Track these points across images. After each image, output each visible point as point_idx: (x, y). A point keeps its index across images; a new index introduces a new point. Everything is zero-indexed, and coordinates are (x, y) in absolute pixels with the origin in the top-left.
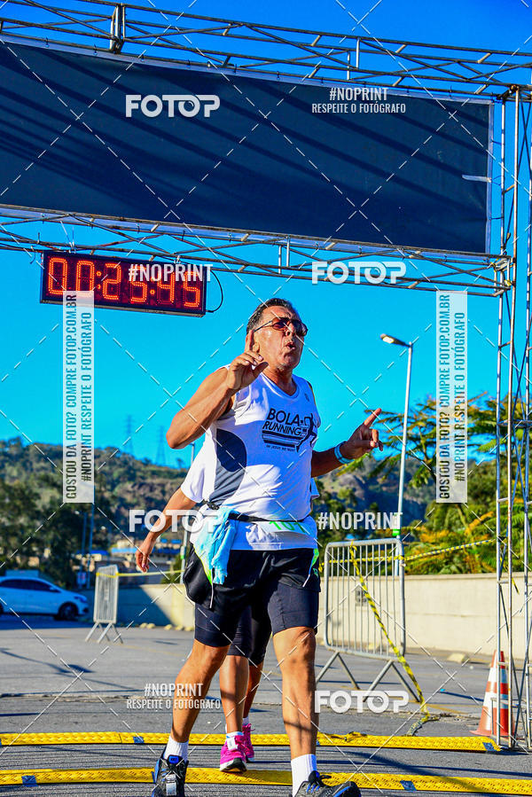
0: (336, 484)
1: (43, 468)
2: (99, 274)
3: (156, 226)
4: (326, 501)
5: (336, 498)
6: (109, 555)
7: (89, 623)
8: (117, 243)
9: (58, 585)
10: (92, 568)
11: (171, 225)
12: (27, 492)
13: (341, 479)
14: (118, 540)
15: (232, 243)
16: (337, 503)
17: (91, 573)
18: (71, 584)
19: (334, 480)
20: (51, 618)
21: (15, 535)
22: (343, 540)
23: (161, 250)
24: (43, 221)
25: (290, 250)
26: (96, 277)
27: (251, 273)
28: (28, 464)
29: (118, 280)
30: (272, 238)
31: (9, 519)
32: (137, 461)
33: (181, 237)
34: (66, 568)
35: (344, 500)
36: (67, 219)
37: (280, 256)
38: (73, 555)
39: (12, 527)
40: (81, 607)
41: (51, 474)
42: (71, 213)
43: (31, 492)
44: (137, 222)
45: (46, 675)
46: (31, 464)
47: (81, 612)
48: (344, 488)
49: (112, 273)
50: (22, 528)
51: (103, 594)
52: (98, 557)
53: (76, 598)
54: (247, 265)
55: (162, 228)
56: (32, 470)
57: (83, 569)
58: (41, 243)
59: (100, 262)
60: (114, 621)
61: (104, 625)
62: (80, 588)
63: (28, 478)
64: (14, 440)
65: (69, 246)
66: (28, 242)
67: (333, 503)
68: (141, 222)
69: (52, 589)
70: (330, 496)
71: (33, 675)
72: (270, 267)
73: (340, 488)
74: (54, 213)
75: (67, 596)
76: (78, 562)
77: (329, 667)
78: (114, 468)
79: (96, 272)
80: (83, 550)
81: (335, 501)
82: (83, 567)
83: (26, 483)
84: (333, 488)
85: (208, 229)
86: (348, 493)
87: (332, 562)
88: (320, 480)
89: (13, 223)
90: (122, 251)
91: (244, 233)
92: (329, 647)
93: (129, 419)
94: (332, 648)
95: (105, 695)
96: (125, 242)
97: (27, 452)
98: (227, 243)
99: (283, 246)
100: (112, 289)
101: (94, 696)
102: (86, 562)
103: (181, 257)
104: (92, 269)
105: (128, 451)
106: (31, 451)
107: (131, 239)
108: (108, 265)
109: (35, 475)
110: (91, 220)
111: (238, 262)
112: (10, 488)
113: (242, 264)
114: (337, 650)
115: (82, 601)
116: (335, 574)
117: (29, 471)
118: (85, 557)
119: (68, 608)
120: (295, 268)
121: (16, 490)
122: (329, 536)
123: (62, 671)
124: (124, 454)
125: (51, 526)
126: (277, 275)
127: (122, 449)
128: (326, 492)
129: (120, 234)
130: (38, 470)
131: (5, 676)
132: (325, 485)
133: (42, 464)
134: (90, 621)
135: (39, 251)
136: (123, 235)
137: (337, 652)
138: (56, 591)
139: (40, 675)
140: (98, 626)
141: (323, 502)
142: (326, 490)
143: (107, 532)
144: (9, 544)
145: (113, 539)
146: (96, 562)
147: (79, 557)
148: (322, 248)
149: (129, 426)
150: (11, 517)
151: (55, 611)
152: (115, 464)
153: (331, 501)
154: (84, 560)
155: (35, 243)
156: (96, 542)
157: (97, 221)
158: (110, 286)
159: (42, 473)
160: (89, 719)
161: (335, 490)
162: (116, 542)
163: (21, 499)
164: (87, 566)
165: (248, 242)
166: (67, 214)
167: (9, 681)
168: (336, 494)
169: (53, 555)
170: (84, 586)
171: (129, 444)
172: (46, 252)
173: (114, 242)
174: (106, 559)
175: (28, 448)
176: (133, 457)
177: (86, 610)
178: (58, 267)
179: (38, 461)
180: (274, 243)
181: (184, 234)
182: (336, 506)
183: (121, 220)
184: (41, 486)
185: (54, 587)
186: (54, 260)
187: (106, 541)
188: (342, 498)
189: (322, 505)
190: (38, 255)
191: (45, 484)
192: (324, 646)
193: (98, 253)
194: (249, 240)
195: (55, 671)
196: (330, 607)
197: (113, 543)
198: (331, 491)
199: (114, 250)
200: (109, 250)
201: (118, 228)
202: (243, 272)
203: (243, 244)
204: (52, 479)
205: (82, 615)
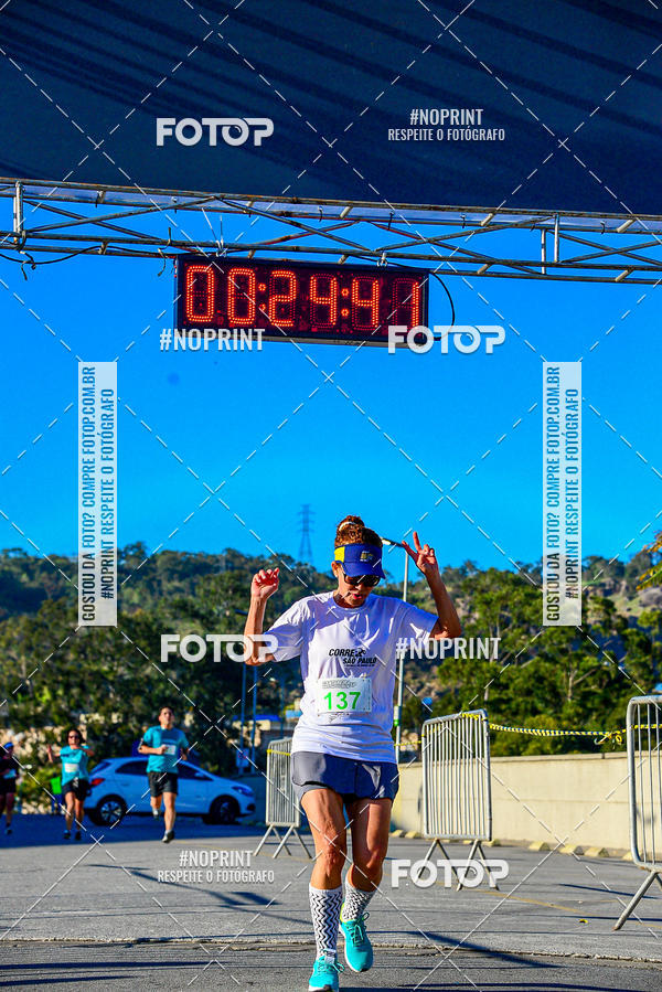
0: (634, 604)
1: (178, 590)
2: (263, 287)
3: (347, 208)
4: (619, 630)
5: (635, 626)
6: (283, 721)
7: (258, 828)
8: (288, 238)
9: (207, 769)
10: (257, 741)
11: (370, 206)
12: (154, 627)
13: (642, 595)
14: (296, 697)
15: (467, 229)
16: (638, 634)
17: (257, 749)
18: (227, 766)
19: (631, 598)
20: (201, 820)
21: (140, 692)
22: (649, 692)
23: (355, 245)
24: (176, 208)
25: (560, 236)
26: (258, 292)
27: (499, 275)
28: (155, 584)
29: (292, 296)
30: (530, 218)
31: (129, 668)
32: (319, 574)
33: (388, 223)
34: (217, 743)
35: (650, 629)
36: (212, 205)
37: (544, 246)
38: (228, 723)
39: (134, 680)
40: (244, 801)
41: (191, 598)
42: (218, 195)
43: (161, 625)
44: (319, 203)
45: (198, 909)
46: (159, 583)
47: (244, 810)
48: (648, 610)
49: (282, 287)
50: (149, 681)
51: (278, 782)
52: (266, 725)
53: (236, 788)
54: (490, 264)
55: (356, 212)
56: (161, 593)
57: (244, 745)
58: (173, 244)
59: (263, 268)
60: (297, 825)
61: (283, 831)
62: (241, 772)
63: (156, 605)
64: (133, 547)
65: (215, 246)
66: (153, 243)
67: (631, 634)
68: (325, 203)
69: (197, 774)
70: (626, 622)
71: (180, 909)
72: (528, 264)
73: (641, 609)
74: (192, 196)
75: (223, 786)
76: (235, 733)
77: (642, 896)
78: (284, 587)
79: (257, 286)
80: (243, 715)
81: (635, 630)
82: (245, 740)
83: (152, 613)
84: (629, 610)
85: (430, 209)
86: (655, 618)
87: (640, 726)
88: (609, 598)
89: (131, 214)
90: (297, 250)
91: (485, 211)
92: (640, 864)
93: (306, 510)
94: (646, 865)
95: (292, 940)
96: (302, 235)
97: (153, 566)
98: (460, 230)
99: (549, 229)
100: (282, 311)
101: (275, 941)
102: (248, 733)
103: (388, 256)
104: (252, 281)
105: (305, 559)
106: (159, 563)
107: (311, 232)
108: (277, 274)
109: (166, 600)
110: (248, 204)
111: (479, 259)
112: (130, 621)
113: (483, 262)
114: (654, 868)
115: (244, 793)
116: (645, 748)
117: (157, 594)
118: (247, 725)
119: (225, 805)
120: (570, 264)
121: (138, 624)
122: (628, 686)
123: (230, 903)
124: (300, 564)
125: (193, 678)
126: (538, 276)
127: (295, 557)
128: (619, 617)
129: (292, 223)
130: (170, 593)
131: (138, 910)
132: (617, 605)
133: (176, 583)
134: (260, 824)
135: (171, 256)
136: (298, 225)
137: (653, 873)
138: (206, 779)
139: (190, 909)
140: (272, 833)
141: (615, 633)
142: (618, 613)
143: (278, 686)
144: (131, 707)
145: (287, 696)
146: (262, 733)
147: (237, 725)
148: (612, 230)
149: (306, 521)
150: (132, 665)
151: (206, 810)
152: (286, 580)
153: (628, 631)
154: (245, 728)
155: (164, 243)
156: (260, 702)
157: (258, 205)
158: (279, 305)
159: (177, 597)
160: (270, 977)
161: (633, 613)
162: (293, 701)
163: (146, 638)
164: (250, 739)
165: (491, 226)
166: (212, 195)
167: (144, 918)
168: (635, 619)
169: (196, 723)
170: (248, 769)
171: (306, 548)
172: (180, 257)
173: (283, 237)
174: (278, 728)
175: (154, 559)
176: (314, 569)
177: (251, 807)
178: (201, 279)
179: (170, 580)
180: (533, 226)
181: (391, 219)
182: (637, 639)
183: (293, 202)
184: (175, 618)
185: (202, 772)
186: (194, 269)
187: (277, 701)
188: (645, 626)
189: (612, 637)
190: (169, 261)
191: (182, 614)
192: (632, 862)
193: (260, 255)
194: (494, 224)
195: (218, 901)
196: (638, 799)
197: (287, 704)
198: (627, 615)
199: (285, 249)
200: (277, 249)
201: (289, 214)
202: (484, 274)
203: (485, 231)
204: (193, 607)
205: (245, 815)
